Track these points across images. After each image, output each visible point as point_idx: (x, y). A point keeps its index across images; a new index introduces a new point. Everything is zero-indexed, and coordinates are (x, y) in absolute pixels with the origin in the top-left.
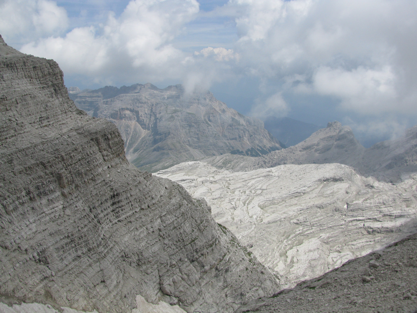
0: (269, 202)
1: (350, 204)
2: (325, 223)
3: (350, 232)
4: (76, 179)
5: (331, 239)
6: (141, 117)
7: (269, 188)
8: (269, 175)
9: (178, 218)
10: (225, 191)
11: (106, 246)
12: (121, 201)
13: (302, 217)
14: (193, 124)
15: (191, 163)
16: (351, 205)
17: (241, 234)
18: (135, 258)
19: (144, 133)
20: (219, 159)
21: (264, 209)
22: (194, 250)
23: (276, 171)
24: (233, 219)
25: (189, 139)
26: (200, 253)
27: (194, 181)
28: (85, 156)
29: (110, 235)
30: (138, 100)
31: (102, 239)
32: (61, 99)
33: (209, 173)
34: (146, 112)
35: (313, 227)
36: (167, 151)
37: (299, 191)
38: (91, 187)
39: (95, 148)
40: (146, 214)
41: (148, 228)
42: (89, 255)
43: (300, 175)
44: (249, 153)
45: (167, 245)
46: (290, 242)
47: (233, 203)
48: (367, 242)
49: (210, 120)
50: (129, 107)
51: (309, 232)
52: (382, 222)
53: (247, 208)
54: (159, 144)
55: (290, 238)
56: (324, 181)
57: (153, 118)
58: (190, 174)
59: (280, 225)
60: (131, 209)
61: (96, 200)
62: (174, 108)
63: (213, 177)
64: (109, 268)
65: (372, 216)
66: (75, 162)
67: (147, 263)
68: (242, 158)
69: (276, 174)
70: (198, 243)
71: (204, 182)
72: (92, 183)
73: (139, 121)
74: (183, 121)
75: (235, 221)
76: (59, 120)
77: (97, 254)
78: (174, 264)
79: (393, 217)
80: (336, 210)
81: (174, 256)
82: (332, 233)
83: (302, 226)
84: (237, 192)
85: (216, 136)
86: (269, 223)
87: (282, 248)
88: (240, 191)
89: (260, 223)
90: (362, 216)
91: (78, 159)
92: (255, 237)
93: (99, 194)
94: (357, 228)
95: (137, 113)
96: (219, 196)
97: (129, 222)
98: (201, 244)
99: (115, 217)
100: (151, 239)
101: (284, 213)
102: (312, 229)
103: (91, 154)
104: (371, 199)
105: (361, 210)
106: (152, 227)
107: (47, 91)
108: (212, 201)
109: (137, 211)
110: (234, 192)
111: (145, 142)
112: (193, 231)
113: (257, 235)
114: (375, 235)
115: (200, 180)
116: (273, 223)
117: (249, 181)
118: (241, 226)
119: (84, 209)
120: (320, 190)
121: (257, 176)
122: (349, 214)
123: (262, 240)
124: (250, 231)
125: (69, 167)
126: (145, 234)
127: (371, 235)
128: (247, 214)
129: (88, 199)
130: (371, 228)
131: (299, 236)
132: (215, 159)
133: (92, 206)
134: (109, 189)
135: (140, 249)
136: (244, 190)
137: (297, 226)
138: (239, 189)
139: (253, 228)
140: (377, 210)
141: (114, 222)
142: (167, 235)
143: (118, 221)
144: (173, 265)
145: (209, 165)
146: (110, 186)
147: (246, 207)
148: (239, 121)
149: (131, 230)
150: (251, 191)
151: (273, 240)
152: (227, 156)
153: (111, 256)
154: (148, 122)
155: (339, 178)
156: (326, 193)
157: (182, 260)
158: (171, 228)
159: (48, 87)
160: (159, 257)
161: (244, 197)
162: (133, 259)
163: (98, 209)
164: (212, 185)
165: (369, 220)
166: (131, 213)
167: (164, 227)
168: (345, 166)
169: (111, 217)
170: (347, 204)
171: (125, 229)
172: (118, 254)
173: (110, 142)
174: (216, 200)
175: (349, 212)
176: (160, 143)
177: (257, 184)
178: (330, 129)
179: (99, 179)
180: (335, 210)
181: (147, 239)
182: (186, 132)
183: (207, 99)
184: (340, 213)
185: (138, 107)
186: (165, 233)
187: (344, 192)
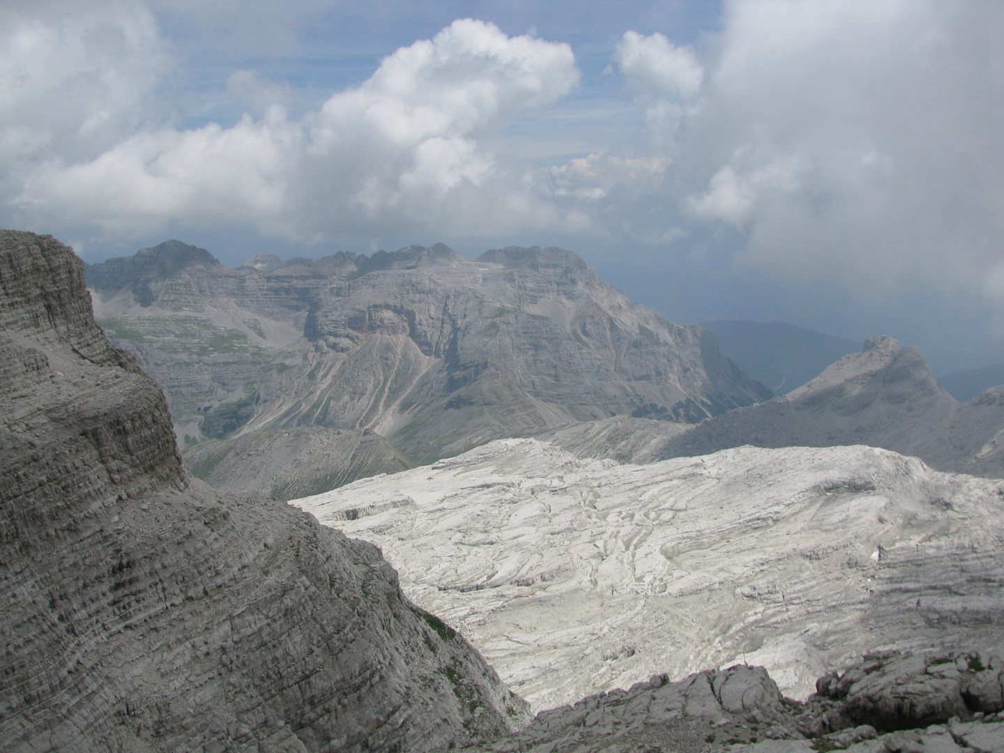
0: (689, 542)
1: (887, 549)
2: (820, 597)
3: (883, 621)
4: (25, 530)
5: (832, 638)
6: (419, 327)
7: (693, 506)
8: (693, 475)
9: (275, 621)
10: (584, 513)
11: (76, 689)
12: (138, 581)
13: (765, 581)
14: (544, 342)
15: (511, 442)
16: (890, 551)
17: (608, 621)
18: (149, 719)
19: (427, 363)
20: (600, 428)
21: (675, 558)
22: (304, 701)
23: (714, 465)
24: (595, 583)
25: (534, 378)
26: (322, 706)
27: (512, 489)
28: (58, 475)
29: (96, 659)
30: (413, 286)
31: (70, 672)
32: (63, 329)
33: (553, 467)
34: (432, 313)
35: (790, 607)
36: (480, 408)
37: (763, 514)
38: (63, 548)
39: (91, 454)
40: (195, 611)
41: (197, 645)
42: (25, 711)
43: (770, 474)
44: (681, 411)
45: (234, 687)
46: (728, 643)
47: (600, 543)
48: (924, 646)
49: (585, 333)
50: (391, 302)
51: (778, 618)
52: (966, 597)
53: (634, 556)
54: (460, 390)
55: (731, 632)
56: (828, 490)
57: (448, 328)
58: (507, 469)
59: (708, 600)
60: (160, 599)
61: (71, 579)
62: (498, 305)
63: (561, 478)
64: (75, 742)
65: (941, 581)
66: (29, 489)
67: (177, 730)
68: (656, 425)
69: (714, 472)
70: (318, 681)
71: (535, 490)
72: (68, 538)
73: (413, 335)
74: (519, 336)
75: (598, 589)
76: (13, 387)
77: (47, 710)
78: (246, 735)
79: (994, 584)
80: (850, 565)
81: (250, 715)
82: (836, 621)
83: (762, 602)
84: (612, 518)
85: (601, 370)
86: (682, 594)
87: (709, 658)
88: (620, 513)
89: (660, 595)
90: (915, 581)
91: (36, 481)
92: (642, 629)
93: (81, 563)
94: (899, 612)
95: (411, 315)
96: (567, 525)
97: (152, 629)
98: (327, 684)
99: (117, 617)
100: (199, 672)
101: (722, 570)
102: (787, 610)
103: (77, 468)
104: (942, 538)
105: (914, 564)
106: (206, 643)
107: (21, 311)
108: (549, 539)
109: (177, 603)
110: (604, 517)
111: (429, 385)
112: (311, 652)
113: (647, 625)
114: (944, 628)
115: (528, 484)
116: (691, 594)
117: (644, 489)
118: (613, 600)
119: (34, 602)
120: (816, 514)
121: (664, 477)
122: (882, 575)
123: (660, 637)
124: (630, 613)
125: (8, 503)
126: (188, 658)
127: (934, 630)
128: (630, 572)
129: (50, 578)
130: (935, 611)
131: (753, 627)
132: (591, 428)
133: (58, 594)
134: (111, 550)
135: (166, 697)
136: (630, 512)
137: (751, 603)
138: (618, 510)
139: (639, 608)
140: (953, 566)
141: (114, 629)
142: (239, 663)
143: (126, 627)
144: (242, 736)
145: (558, 447)
146: (114, 543)
147: (630, 553)
148: (657, 335)
149: (153, 649)
150: (646, 515)
151: (687, 638)
152: (621, 421)
153: (86, 714)
154: (436, 338)
155: (863, 482)
156: (828, 521)
157: (268, 724)
158: (253, 646)
159: (28, 301)
160: (209, 717)
161: (627, 529)
162: (145, 720)
163: (73, 600)
164: (556, 498)
165: (931, 592)
166: (160, 607)
167: (236, 643)
168: (881, 454)
169: (109, 618)
170: (880, 548)
171: (141, 647)
172: (107, 707)
173: (130, 440)
174: (560, 535)
175: (883, 570)
176: (464, 388)
177: (664, 497)
178: (871, 355)
179: (87, 528)
180: (848, 564)
181: (190, 672)
182: (526, 361)
183: (580, 283)
184: (861, 573)
185: (413, 302)
186: (234, 658)
187: (872, 519)
